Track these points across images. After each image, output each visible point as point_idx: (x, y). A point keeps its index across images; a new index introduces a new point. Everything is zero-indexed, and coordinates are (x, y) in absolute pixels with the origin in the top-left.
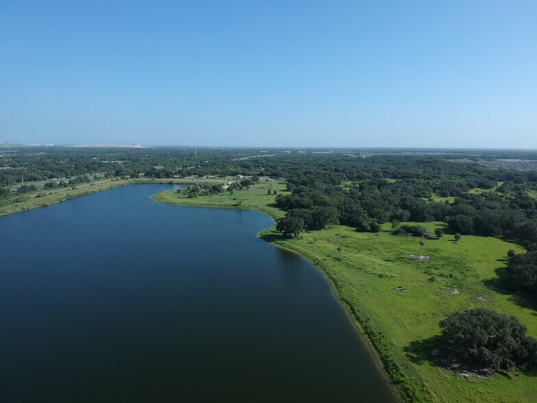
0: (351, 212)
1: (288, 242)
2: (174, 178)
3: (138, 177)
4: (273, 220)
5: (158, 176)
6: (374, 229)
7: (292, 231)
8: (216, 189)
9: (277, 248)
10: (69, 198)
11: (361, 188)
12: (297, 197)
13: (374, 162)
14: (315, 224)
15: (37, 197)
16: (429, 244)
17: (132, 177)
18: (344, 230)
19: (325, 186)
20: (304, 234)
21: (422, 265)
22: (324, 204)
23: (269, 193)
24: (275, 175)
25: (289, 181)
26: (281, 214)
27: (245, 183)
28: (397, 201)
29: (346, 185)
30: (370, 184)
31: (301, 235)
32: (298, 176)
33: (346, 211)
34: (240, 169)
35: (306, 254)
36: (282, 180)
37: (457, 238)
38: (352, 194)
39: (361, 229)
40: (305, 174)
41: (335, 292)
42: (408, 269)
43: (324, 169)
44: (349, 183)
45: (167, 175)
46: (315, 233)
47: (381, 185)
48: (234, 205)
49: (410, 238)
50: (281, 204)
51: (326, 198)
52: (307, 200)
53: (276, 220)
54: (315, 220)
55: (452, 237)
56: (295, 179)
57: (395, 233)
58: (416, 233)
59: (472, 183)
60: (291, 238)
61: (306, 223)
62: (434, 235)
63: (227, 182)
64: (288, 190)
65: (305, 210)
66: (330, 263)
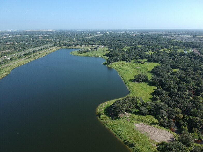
0: (125, 57)
1: (109, 65)
2: (73, 46)
3: (62, 46)
4: (105, 60)
5: (68, 46)
6: (130, 62)
7: (110, 63)
8: (88, 51)
9: (107, 66)
10: (48, 54)
11: (130, 50)
12: (111, 53)
13: (137, 38)
14: (116, 61)
15: (40, 54)
16: (141, 65)
17: (60, 46)
18: (123, 62)
19: (119, 49)
20: (113, 63)
21: (137, 69)
22: (118, 55)
23: (103, 52)
24: (104, 45)
25: (109, 47)
26: (107, 58)
27: (96, 48)
28: (138, 54)
29: (126, 49)
30: (132, 48)
31: (112, 63)
32: (112, 45)
33: (124, 57)
34: (92, 43)
35: (113, 67)
36: (107, 47)
37: (148, 63)
38: (126, 52)
39: (127, 62)
40: (114, 44)
41: (119, 74)
42: (134, 70)
43: (120, 42)
44: (127, 47)
45: (71, 45)
46: (115, 63)
47: (136, 48)
48: (94, 56)
49: (138, 63)
50: (107, 55)
51: (119, 54)
52: (114, 54)
53: (106, 60)
54: (116, 60)
55: (147, 63)
56: (110, 47)
57: (134, 62)
58: (139, 62)
59: (163, 47)
60: (110, 64)
61: (113, 61)
62: (143, 63)
63: (90, 48)
64: (109, 50)
65: (113, 57)
66: (118, 69)
